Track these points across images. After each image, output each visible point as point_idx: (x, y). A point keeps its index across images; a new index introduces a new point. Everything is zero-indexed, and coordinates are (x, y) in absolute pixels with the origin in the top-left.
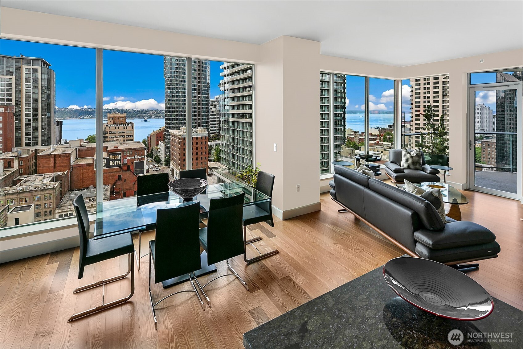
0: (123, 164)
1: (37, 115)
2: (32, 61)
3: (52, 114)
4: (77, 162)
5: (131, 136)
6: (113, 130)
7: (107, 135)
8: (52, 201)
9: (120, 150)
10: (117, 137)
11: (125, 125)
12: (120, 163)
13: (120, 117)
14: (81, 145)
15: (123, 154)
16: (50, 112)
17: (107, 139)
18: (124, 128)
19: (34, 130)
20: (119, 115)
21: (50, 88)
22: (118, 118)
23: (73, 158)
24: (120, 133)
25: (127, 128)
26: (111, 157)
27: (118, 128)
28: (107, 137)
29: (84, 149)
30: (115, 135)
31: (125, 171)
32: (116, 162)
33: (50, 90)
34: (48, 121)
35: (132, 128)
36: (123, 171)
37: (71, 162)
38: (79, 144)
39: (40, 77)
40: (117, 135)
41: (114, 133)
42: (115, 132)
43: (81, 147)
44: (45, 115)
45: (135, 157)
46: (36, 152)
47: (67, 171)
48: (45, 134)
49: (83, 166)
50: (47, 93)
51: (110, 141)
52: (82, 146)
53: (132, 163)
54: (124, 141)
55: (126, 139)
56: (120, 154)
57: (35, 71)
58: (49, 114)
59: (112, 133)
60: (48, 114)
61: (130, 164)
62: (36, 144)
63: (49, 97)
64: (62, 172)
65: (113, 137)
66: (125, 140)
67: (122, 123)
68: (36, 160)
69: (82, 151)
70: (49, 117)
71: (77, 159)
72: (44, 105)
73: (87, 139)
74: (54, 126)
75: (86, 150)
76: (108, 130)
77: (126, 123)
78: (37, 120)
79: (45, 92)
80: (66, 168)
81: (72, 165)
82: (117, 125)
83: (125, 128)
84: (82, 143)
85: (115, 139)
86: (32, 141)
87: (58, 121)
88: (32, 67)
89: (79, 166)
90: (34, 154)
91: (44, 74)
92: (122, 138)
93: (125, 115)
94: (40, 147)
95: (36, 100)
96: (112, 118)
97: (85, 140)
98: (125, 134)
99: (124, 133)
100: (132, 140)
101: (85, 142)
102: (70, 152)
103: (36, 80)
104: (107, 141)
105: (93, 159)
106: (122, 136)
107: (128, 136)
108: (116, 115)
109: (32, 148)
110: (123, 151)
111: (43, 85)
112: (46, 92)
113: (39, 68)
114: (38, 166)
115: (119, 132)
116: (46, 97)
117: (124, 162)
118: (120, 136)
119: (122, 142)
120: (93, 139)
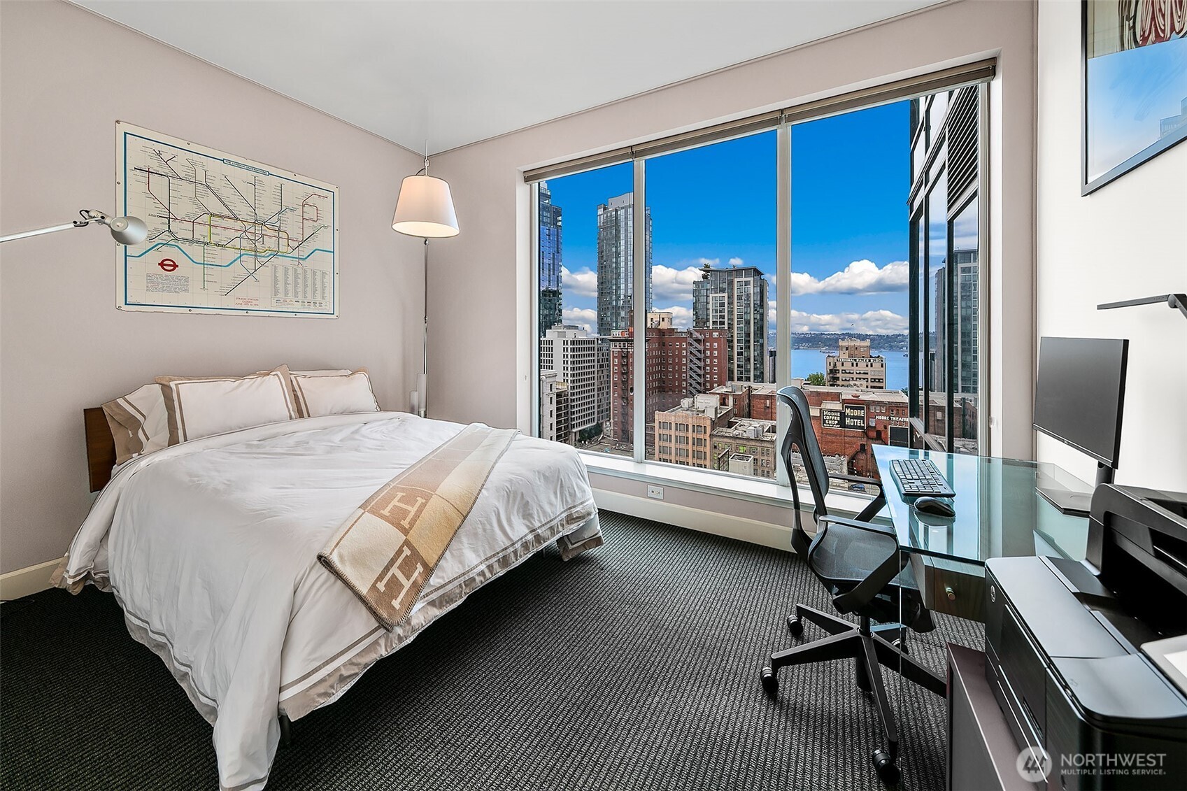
0: (869, 426)
1: (749, 341)
2: (743, 271)
3: (765, 341)
5: (879, 379)
6: (848, 366)
7: (838, 375)
8: (770, 459)
9: (864, 402)
10: (855, 379)
11: (870, 361)
12: (864, 423)
13: (860, 347)
15: (869, 408)
17: (838, 383)
18: (867, 366)
19: (746, 361)
20: (858, 343)
21: (763, 306)
22: (856, 348)
24: (860, 373)
25: (872, 366)
26: (848, 411)
27: (857, 365)
28: (838, 379)
30: (852, 376)
31: (872, 439)
32: (856, 420)
33: (763, 308)
34: (760, 350)
35: (882, 366)
36: (868, 438)
39: (752, 292)
40: (855, 376)
41: (850, 373)
42: (852, 372)
44: (758, 341)
45: (890, 419)
46: (749, 389)
48: (758, 367)
50: (760, 311)
51: (843, 386)
52: (803, 389)
53: (885, 427)
54: (867, 387)
55: (870, 384)
56: (863, 408)
57: (747, 283)
59: (846, 373)
60: (761, 341)
61: (880, 428)
62: (748, 379)
63: (762, 315)
65: (848, 379)
66: (869, 387)
67: (863, 357)
68: (749, 400)
70: (762, 345)
73: (809, 379)
74: (767, 358)
75: (809, 395)
76: (839, 367)
77: (871, 357)
78: (749, 347)
79: (757, 312)
82: (855, 360)
83: (869, 366)
84: (802, 384)
85: (852, 383)
86: (744, 376)
87: (772, 350)
88: (744, 279)
90: (747, 393)
91: (756, 287)
92: (864, 382)
93: (867, 343)
94: (752, 384)
95: (748, 322)
96: (847, 349)
97: (805, 380)
98: (869, 376)
99: (867, 373)
100: (882, 388)
101: (805, 384)
103: (748, 296)
104: (838, 385)
105: (821, 409)
106: (864, 379)
107: (875, 379)
108: (852, 344)
109: (746, 384)
110: (869, 404)
111: (755, 302)
113: (751, 279)
114: (752, 408)
115: (858, 372)
116: (758, 318)
117: (871, 424)
118: (860, 379)
119: (864, 388)
120: (816, 380)
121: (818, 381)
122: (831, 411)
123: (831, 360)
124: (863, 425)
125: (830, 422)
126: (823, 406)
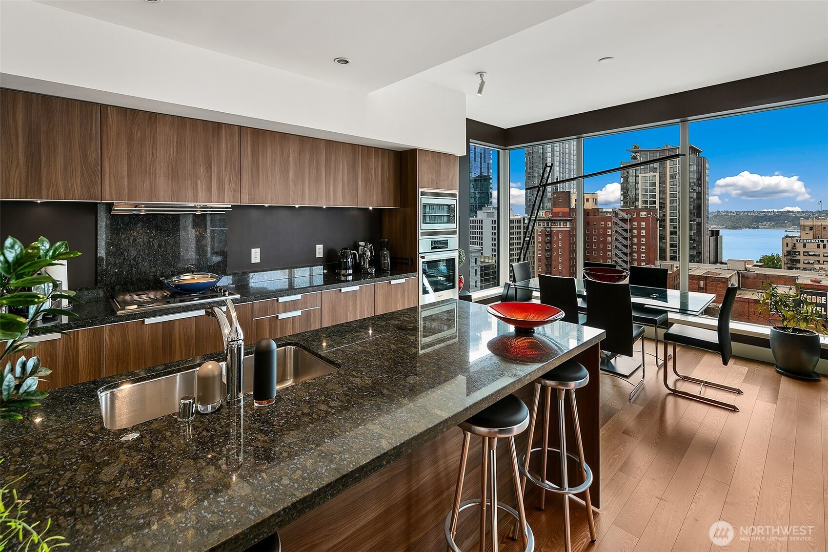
3: (703, 220)
4: (740, 294)
6: (810, 249)
10: (821, 262)
16: (701, 217)
17: (798, 265)
21: (701, 184)
22: (824, 228)
29: (752, 275)
30: (817, 258)
33: (701, 187)
34: (697, 229)
38: (744, 267)
40: (822, 259)
41: (814, 255)
42: (817, 254)
43: (746, 272)
44: (694, 220)
47: (722, 303)
48: (694, 247)
49: (748, 300)
50: (697, 190)
51: (803, 269)
52: (749, 271)
58: (700, 219)
59: (808, 255)
60: (698, 220)
64: (715, 304)
65: (809, 262)
69: (748, 278)
70: (699, 224)
71: (739, 288)
72: (692, 207)
73: (760, 261)
74: (706, 238)
75: (754, 278)
76: (799, 249)
79: (694, 190)
82: (823, 241)
84: (747, 266)
85: (817, 266)
87: (713, 229)
89: (742, 300)
91: (693, 165)
96: (811, 229)
97: (757, 262)
101: (755, 266)
102: (728, 277)
104: (798, 268)
108: (818, 223)
111: (691, 181)
112: (695, 190)
115: (825, 254)
116: (695, 197)
120: (770, 262)
121: (773, 263)
123: (788, 240)
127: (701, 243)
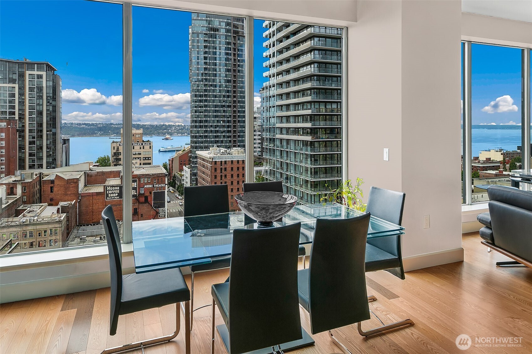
0: (140, 194)
1: (41, 131)
2: (36, 65)
3: (58, 131)
4: (86, 190)
5: (148, 158)
7: (120, 157)
8: (58, 238)
9: (136, 176)
11: (142, 144)
12: (136, 192)
13: (136, 134)
14: (90, 169)
15: (140, 181)
16: (56, 128)
17: (120, 162)
18: (140, 148)
19: (38, 149)
20: (134, 131)
21: (56, 99)
22: (133, 135)
23: (81, 184)
24: (136, 154)
25: (143, 148)
28: (120, 159)
29: (94, 174)
31: (142, 203)
33: (56, 101)
34: (53, 138)
35: (150, 148)
36: (139, 203)
37: (80, 190)
38: (89, 167)
39: (44, 85)
43: (90, 171)
44: (51, 131)
45: (153, 186)
46: (40, 176)
47: (75, 201)
48: (50, 154)
49: (93, 195)
50: (53, 104)
52: (92, 171)
53: (151, 193)
54: (140, 164)
55: (142, 162)
56: (135, 181)
57: (40, 77)
58: (55, 129)
60: (53, 130)
61: (147, 194)
62: (41, 166)
63: (54, 107)
64: (69, 202)
66: (142, 164)
67: (138, 142)
68: (40, 186)
69: (91, 176)
70: (54, 134)
71: (85, 186)
72: (49, 118)
73: (97, 162)
74: (59, 145)
75: (96, 175)
76: (121, 150)
77: (143, 141)
78: (41, 137)
79: (50, 103)
80: (74, 197)
81: (80, 194)
82: (132, 144)
84: (91, 167)
86: (36, 163)
87: (65, 138)
88: (36, 73)
89: (88, 194)
90: (38, 179)
91: (49, 81)
92: (138, 161)
93: (141, 131)
94: (44, 171)
95: (40, 113)
97: (95, 163)
98: (142, 156)
99: (140, 154)
100: (150, 164)
101: (95, 166)
102: (78, 178)
103: (40, 89)
104: (120, 165)
105: (104, 186)
106: (138, 158)
107: (146, 158)
109: (36, 171)
110: (139, 177)
111: (48, 95)
112: (52, 103)
113: (44, 74)
114: (42, 193)
115: (134, 153)
116: (51, 109)
117: (141, 192)
118: (136, 158)
119: (138, 165)
120: (103, 162)
121: (105, 163)
122: (113, 186)
123: (115, 145)
124: (135, 194)
125: (112, 195)
126: (107, 183)
127: (56, 150)
